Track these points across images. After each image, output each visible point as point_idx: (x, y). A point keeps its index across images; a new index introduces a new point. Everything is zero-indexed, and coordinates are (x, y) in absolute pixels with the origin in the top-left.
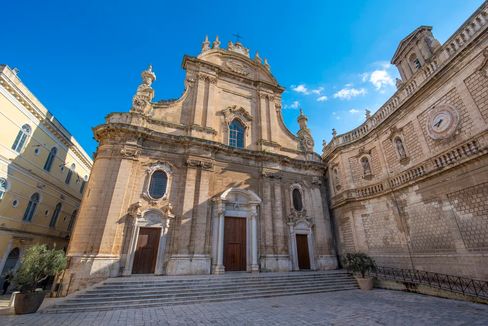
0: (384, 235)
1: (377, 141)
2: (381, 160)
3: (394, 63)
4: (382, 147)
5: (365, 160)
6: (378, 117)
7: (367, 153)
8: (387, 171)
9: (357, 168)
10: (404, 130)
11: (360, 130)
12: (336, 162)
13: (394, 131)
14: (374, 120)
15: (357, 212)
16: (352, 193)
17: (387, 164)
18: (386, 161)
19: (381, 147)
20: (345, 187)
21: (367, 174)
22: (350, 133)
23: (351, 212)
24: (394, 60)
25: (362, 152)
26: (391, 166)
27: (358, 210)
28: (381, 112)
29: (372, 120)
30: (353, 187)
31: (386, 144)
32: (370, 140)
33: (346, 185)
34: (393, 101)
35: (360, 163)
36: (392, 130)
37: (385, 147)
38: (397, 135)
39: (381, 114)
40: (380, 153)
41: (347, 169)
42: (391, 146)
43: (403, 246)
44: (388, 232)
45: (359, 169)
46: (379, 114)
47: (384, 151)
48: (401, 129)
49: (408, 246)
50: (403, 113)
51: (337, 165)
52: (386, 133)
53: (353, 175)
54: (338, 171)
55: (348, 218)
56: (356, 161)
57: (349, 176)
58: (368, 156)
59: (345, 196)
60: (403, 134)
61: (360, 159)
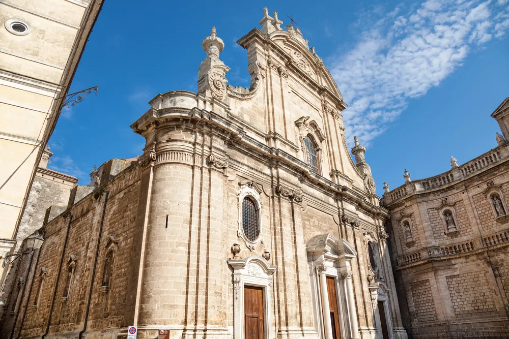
0: (473, 299)
1: (465, 194)
2: (471, 215)
3: (495, 117)
4: (472, 202)
5: (447, 213)
6: (469, 167)
7: (450, 206)
8: (478, 228)
9: (437, 221)
10: (504, 188)
11: (441, 178)
12: (408, 211)
13: (491, 186)
14: (462, 170)
15: (440, 273)
16: (435, 251)
17: (478, 221)
18: (477, 217)
19: (470, 201)
20: (423, 243)
21: (451, 231)
22: (428, 179)
23: (433, 272)
24: (495, 114)
25: (444, 204)
26: (483, 223)
27: (442, 271)
28: (473, 164)
29: (459, 170)
30: (434, 243)
31: (477, 199)
32: (455, 191)
33: (425, 241)
34: (492, 155)
35: (442, 216)
36: (489, 185)
37: (475, 202)
38: (493, 191)
39: (472, 166)
40: (469, 208)
41: (427, 222)
42: (485, 201)
43: (498, 310)
44: (478, 295)
45: (440, 223)
46: (470, 165)
47: (474, 206)
48: (501, 186)
49: (506, 309)
50: (503, 169)
51: (410, 216)
52: (479, 187)
53: (434, 230)
54: (410, 223)
55: (428, 281)
56: (436, 214)
57: (429, 230)
58: (452, 209)
59: (424, 254)
60: (502, 191)
61: (441, 212)
